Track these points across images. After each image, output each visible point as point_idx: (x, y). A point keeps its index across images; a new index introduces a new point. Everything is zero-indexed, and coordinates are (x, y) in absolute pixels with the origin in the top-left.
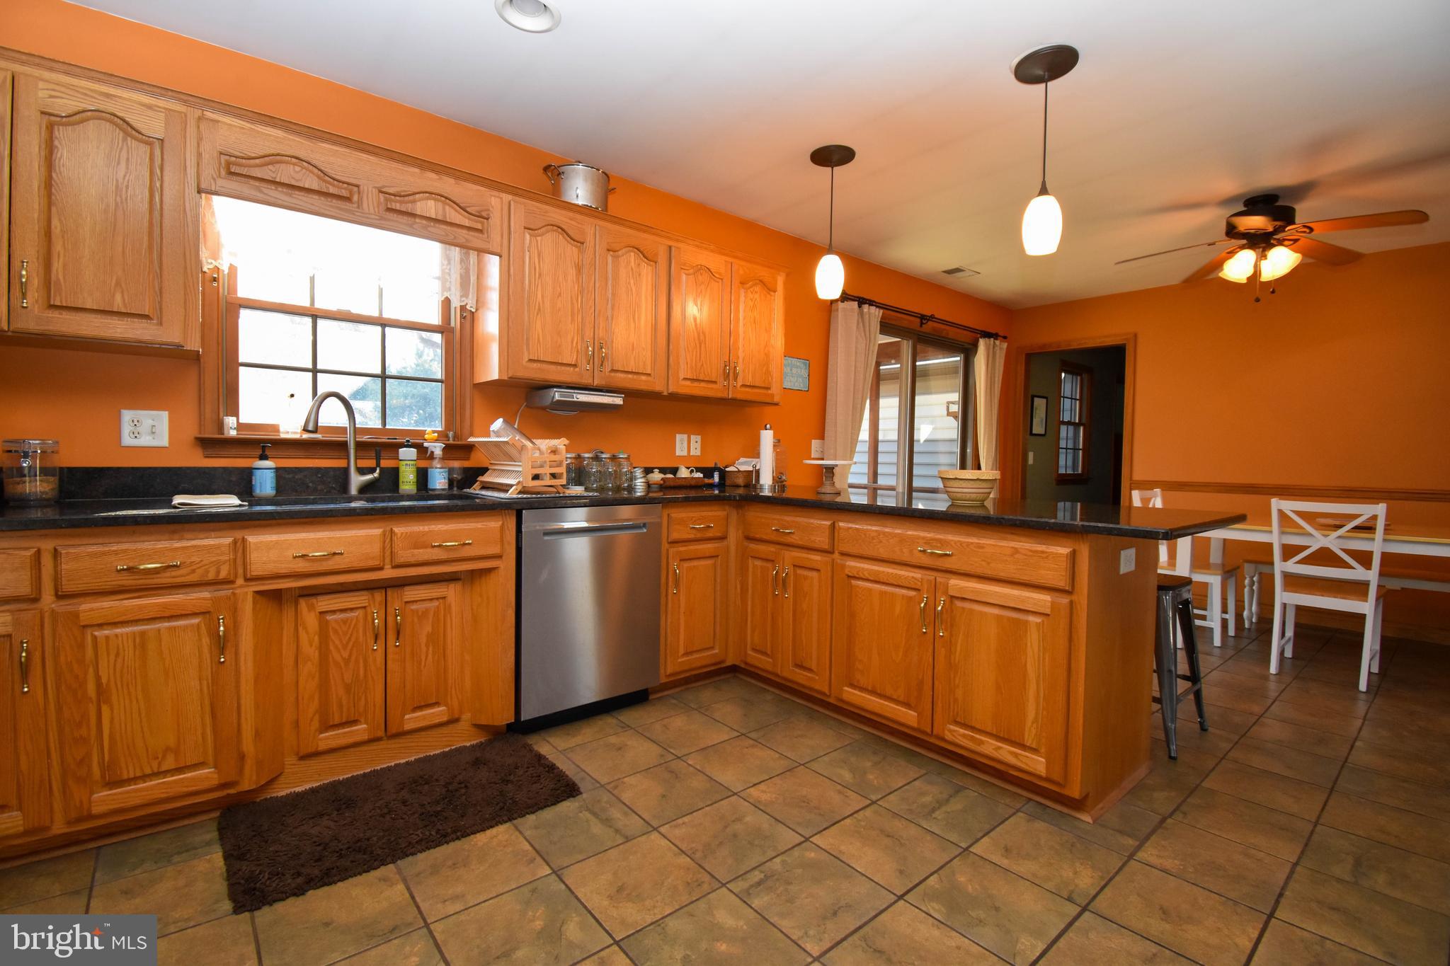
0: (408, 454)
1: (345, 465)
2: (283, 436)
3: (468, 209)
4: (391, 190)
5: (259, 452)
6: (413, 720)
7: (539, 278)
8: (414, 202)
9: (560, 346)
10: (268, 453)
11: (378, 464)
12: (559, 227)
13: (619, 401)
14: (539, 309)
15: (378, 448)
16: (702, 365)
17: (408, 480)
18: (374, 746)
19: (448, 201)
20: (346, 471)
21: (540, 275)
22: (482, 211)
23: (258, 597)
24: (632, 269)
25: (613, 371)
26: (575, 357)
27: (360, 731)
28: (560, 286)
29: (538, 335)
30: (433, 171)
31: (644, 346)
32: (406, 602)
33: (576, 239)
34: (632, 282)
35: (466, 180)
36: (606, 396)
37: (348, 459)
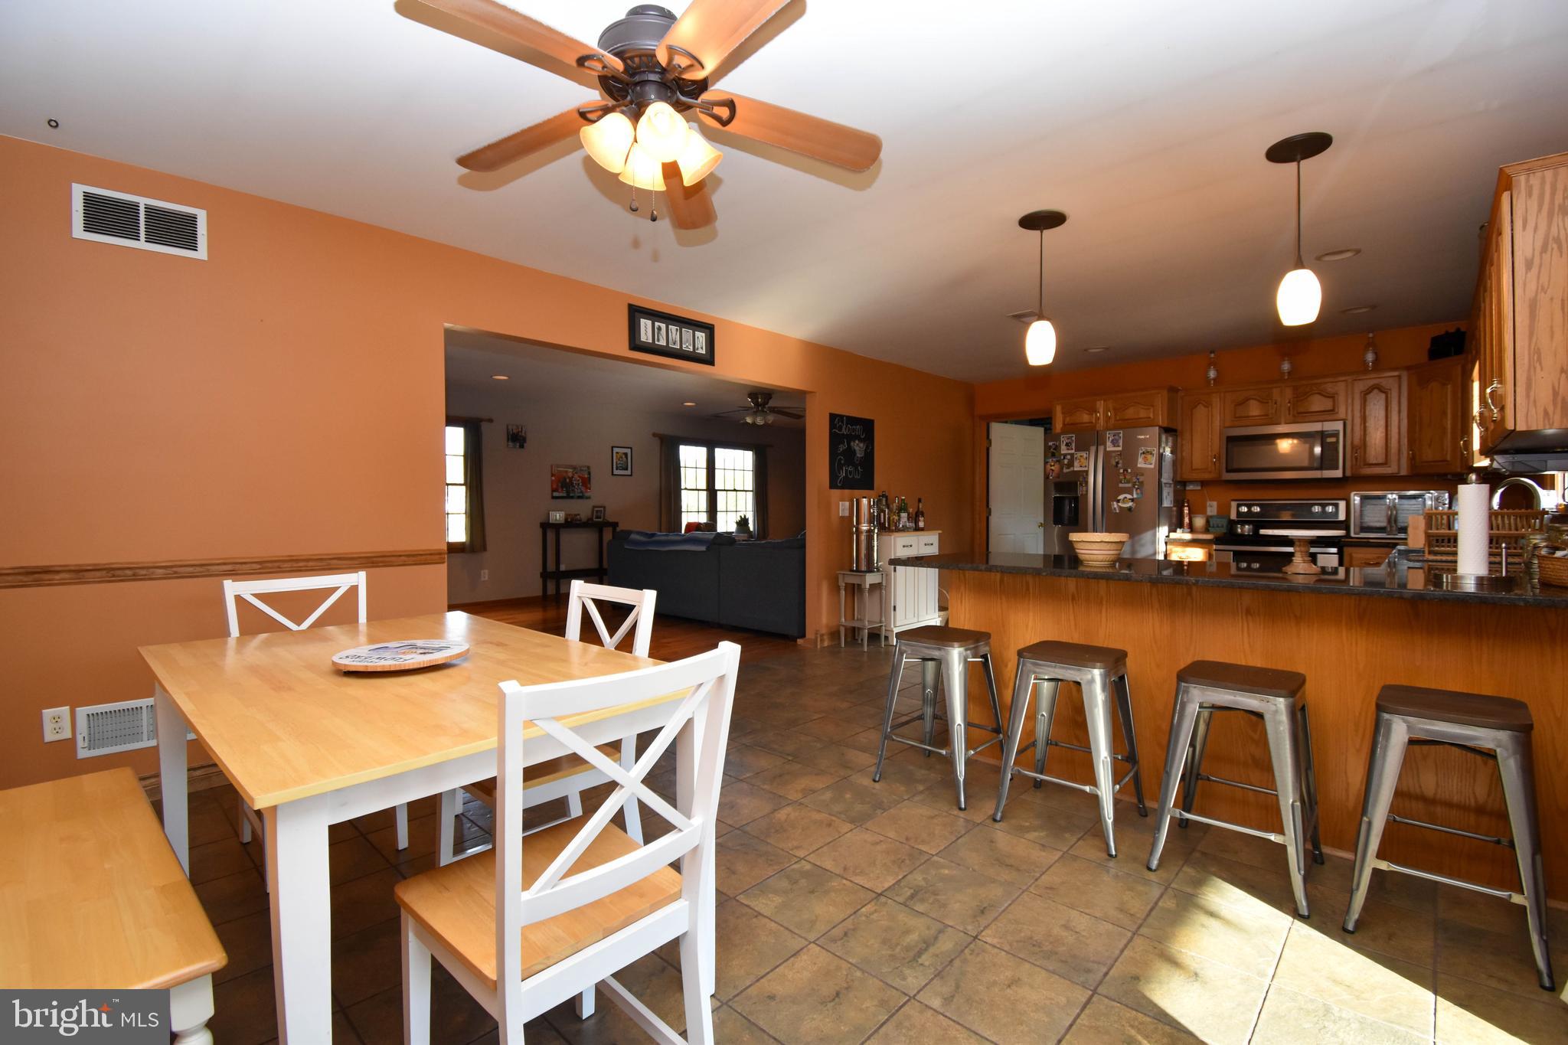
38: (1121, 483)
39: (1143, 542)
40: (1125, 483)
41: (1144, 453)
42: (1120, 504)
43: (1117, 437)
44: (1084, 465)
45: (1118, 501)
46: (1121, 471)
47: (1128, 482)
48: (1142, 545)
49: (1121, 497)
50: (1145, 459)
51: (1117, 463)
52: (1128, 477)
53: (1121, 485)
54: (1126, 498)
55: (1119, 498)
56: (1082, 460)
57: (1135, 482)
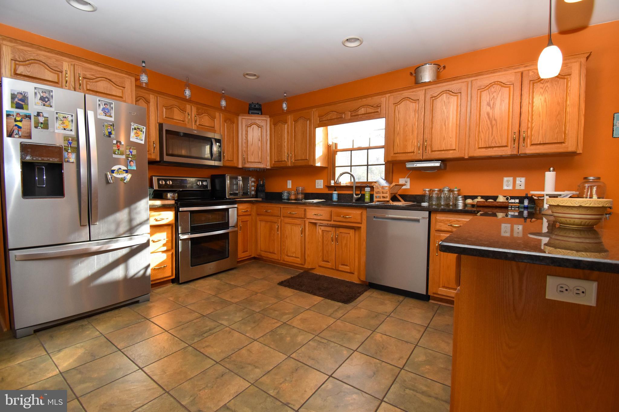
0: (368, 189)
1: (352, 193)
2: (342, 185)
3: (374, 106)
4: (352, 110)
5: (334, 189)
6: (342, 268)
7: (398, 121)
8: (358, 111)
9: (406, 145)
10: (336, 189)
11: (361, 193)
12: (408, 98)
13: (437, 164)
14: (398, 133)
15: (361, 188)
16: (494, 138)
17: (367, 197)
18: (332, 270)
19: (368, 106)
20: (353, 194)
21: (399, 120)
22: (378, 105)
23: (309, 223)
24: (444, 101)
25: (432, 151)
26: (413, 149)
27: (329, 265)
28: (407, 121)
29: (398, 143)
30: (364, 98)
31: (451, 137)
32: (340, 233)
33: (415, 99)
34: (444, 108)
35: (374, 96)
36: (429, 163)
37: (353, 191)
38: (115, 154)
39: (138, 209)
40: (118, 154)
41: (135, 129)
42: (114, 175)
43: (108, 107)
44: (70, 128)
45: (113, 171)
46: (115, 142)
47: (122, 154)
48: (138, 213)
49: (115, 168)
50: (137, 135)
51: (110, 133)
52: (122, 149)
53: (114, 156)
54: (120, 169)
55: (113, 169)
56: (66, 122)
57: (129, 155)
